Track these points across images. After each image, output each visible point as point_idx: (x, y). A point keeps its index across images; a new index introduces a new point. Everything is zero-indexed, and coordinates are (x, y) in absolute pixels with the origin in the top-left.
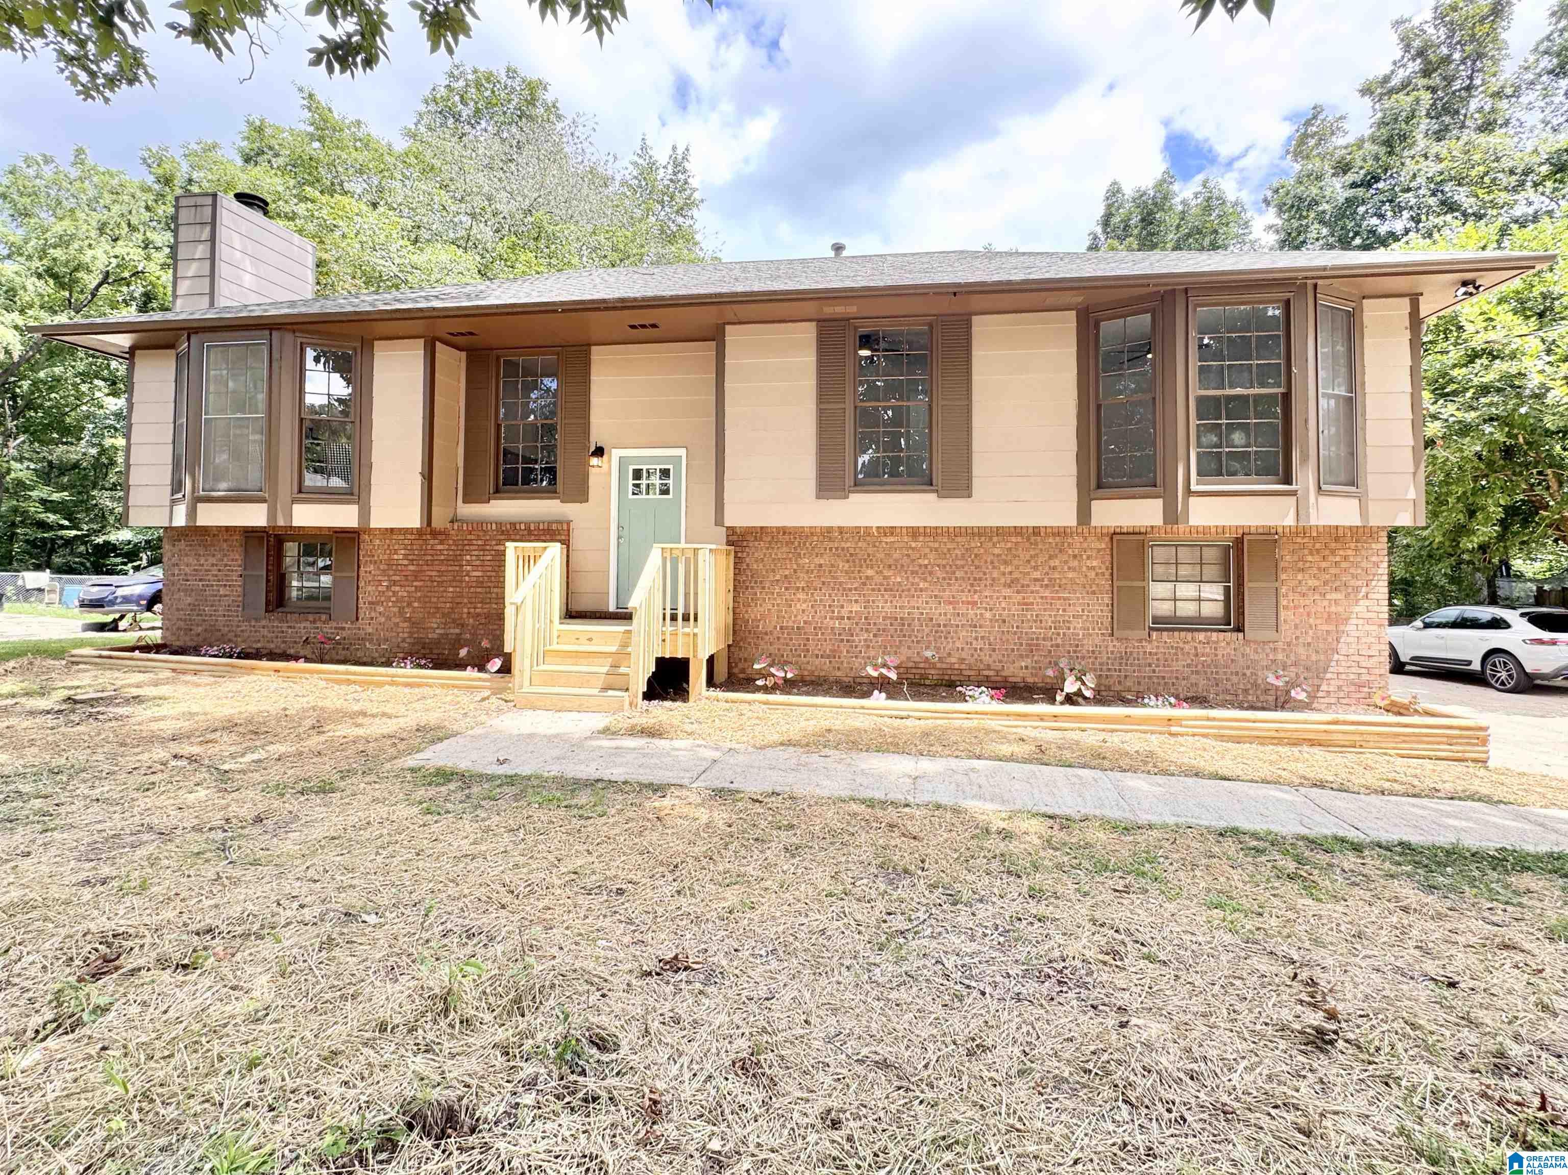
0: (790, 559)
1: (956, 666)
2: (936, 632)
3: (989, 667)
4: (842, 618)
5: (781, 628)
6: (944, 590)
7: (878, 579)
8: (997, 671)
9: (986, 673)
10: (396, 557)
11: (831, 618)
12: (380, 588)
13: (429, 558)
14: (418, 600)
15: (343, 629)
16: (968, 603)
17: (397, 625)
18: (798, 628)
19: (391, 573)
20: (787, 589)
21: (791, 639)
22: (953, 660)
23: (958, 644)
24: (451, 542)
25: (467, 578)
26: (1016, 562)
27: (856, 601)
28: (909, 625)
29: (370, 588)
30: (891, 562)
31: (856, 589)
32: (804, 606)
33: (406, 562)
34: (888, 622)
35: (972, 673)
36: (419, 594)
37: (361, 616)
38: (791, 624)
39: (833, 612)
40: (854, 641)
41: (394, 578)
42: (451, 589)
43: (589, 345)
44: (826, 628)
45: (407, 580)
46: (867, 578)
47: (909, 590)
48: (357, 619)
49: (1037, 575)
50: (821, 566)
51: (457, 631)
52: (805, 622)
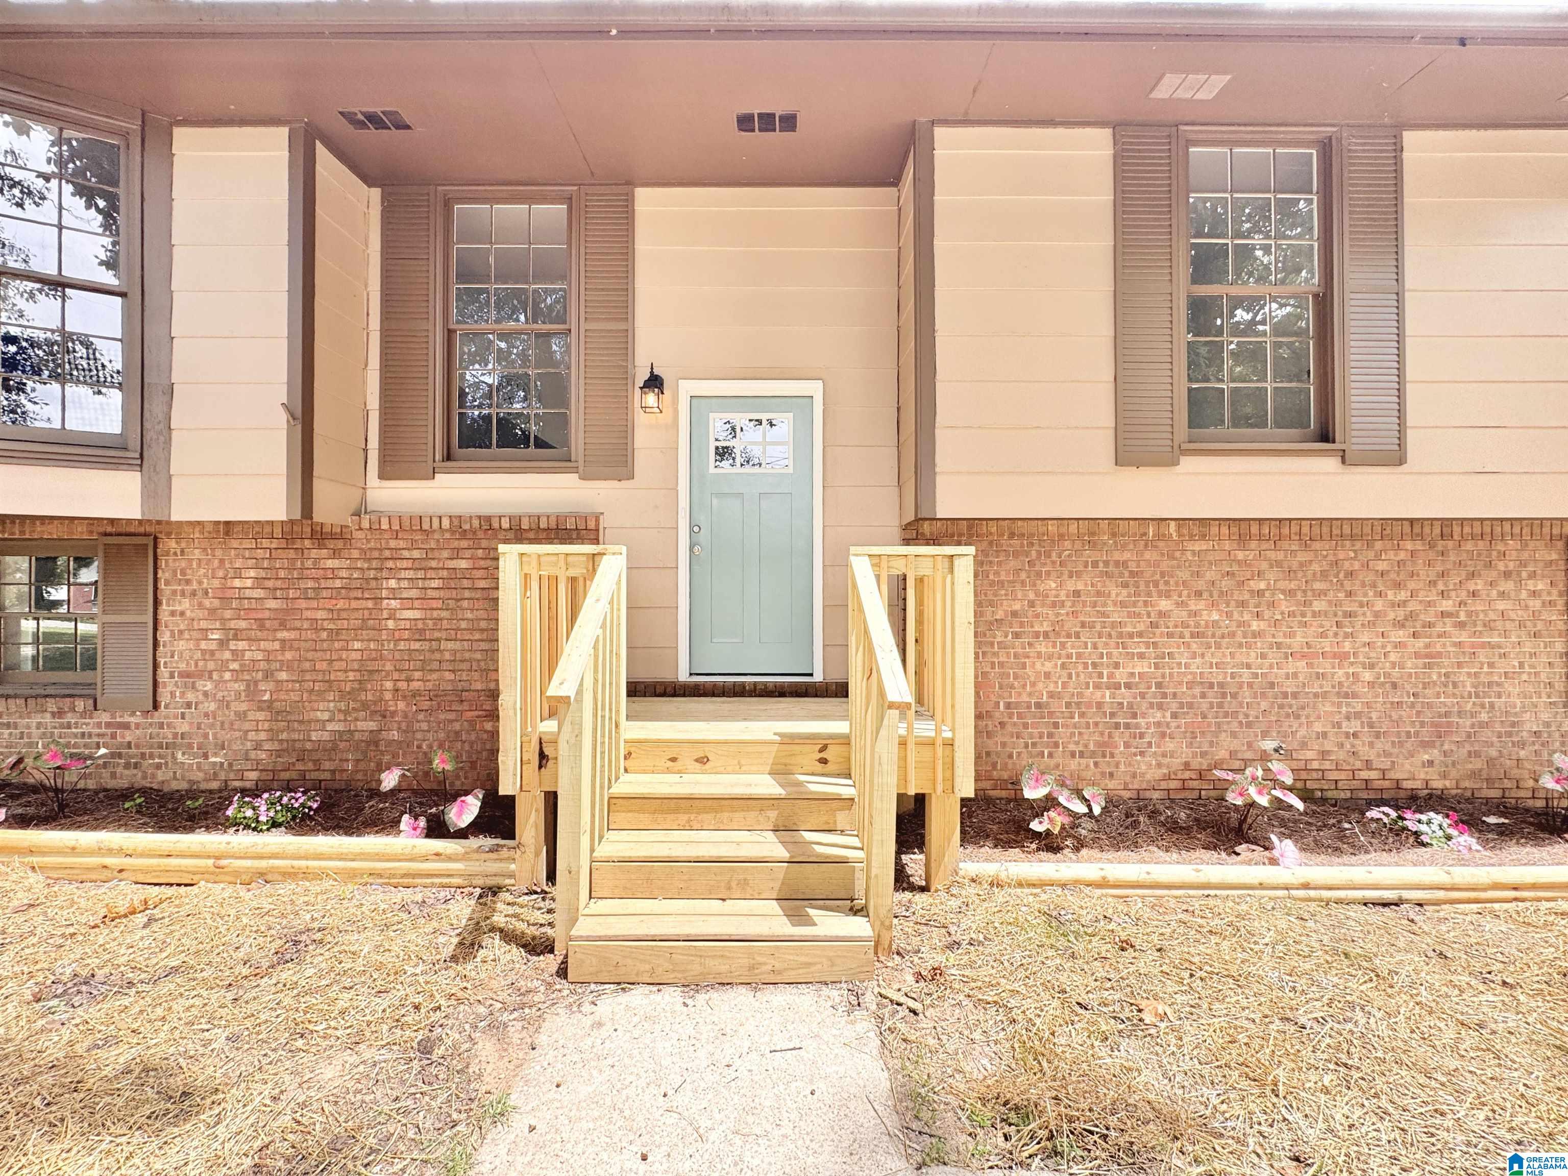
0: (1023, 583)
1: (1315, 765)
2: (1281, 707)
3: (1368, 765)
4: (1117, 686)
5: (1008, 706)
6: (1292, 635)
7: (1180, 615)
8: (1384, 771)
9: (1365, 775)
10: (237, 583)
11: (1097, 686)
12: (203, 645)
13: (310, 584)
14: (288, 666)
15: (126, 726)
16: (1335, 656)
17: (242, 716)
18: (1038, 705)
19: (228, 614)
20: (1017, 635)
21: (1026, 726)
22: (1310, 755)
23: (1318, 727)
24: (355, 554)
25: (391, 624)
26: (1412, 585)
27: (1141, 656)
28: (1234, 696)
29: (181, 645)
30: (1201, 585)
31: (1140, 634)
32: (1048, 666)
33: (260, 593)
34: (1197, 691)
35: (1342, 775)
36: (289, 655)
37: (164, 698)
38: (1025, 698)
39: (1100, 675)
40: (1137, 726)
41: (232, 624)
42: (357, 645)
43: (631, 183)
44: (1089, 705)
45: (262, 628)
46: (1162, 614)
47: (1232, 635)
48: (156, 706)
49: (1447, 605)
50: (1077, 593)
51: (372, 725)
52: (1051, 695)
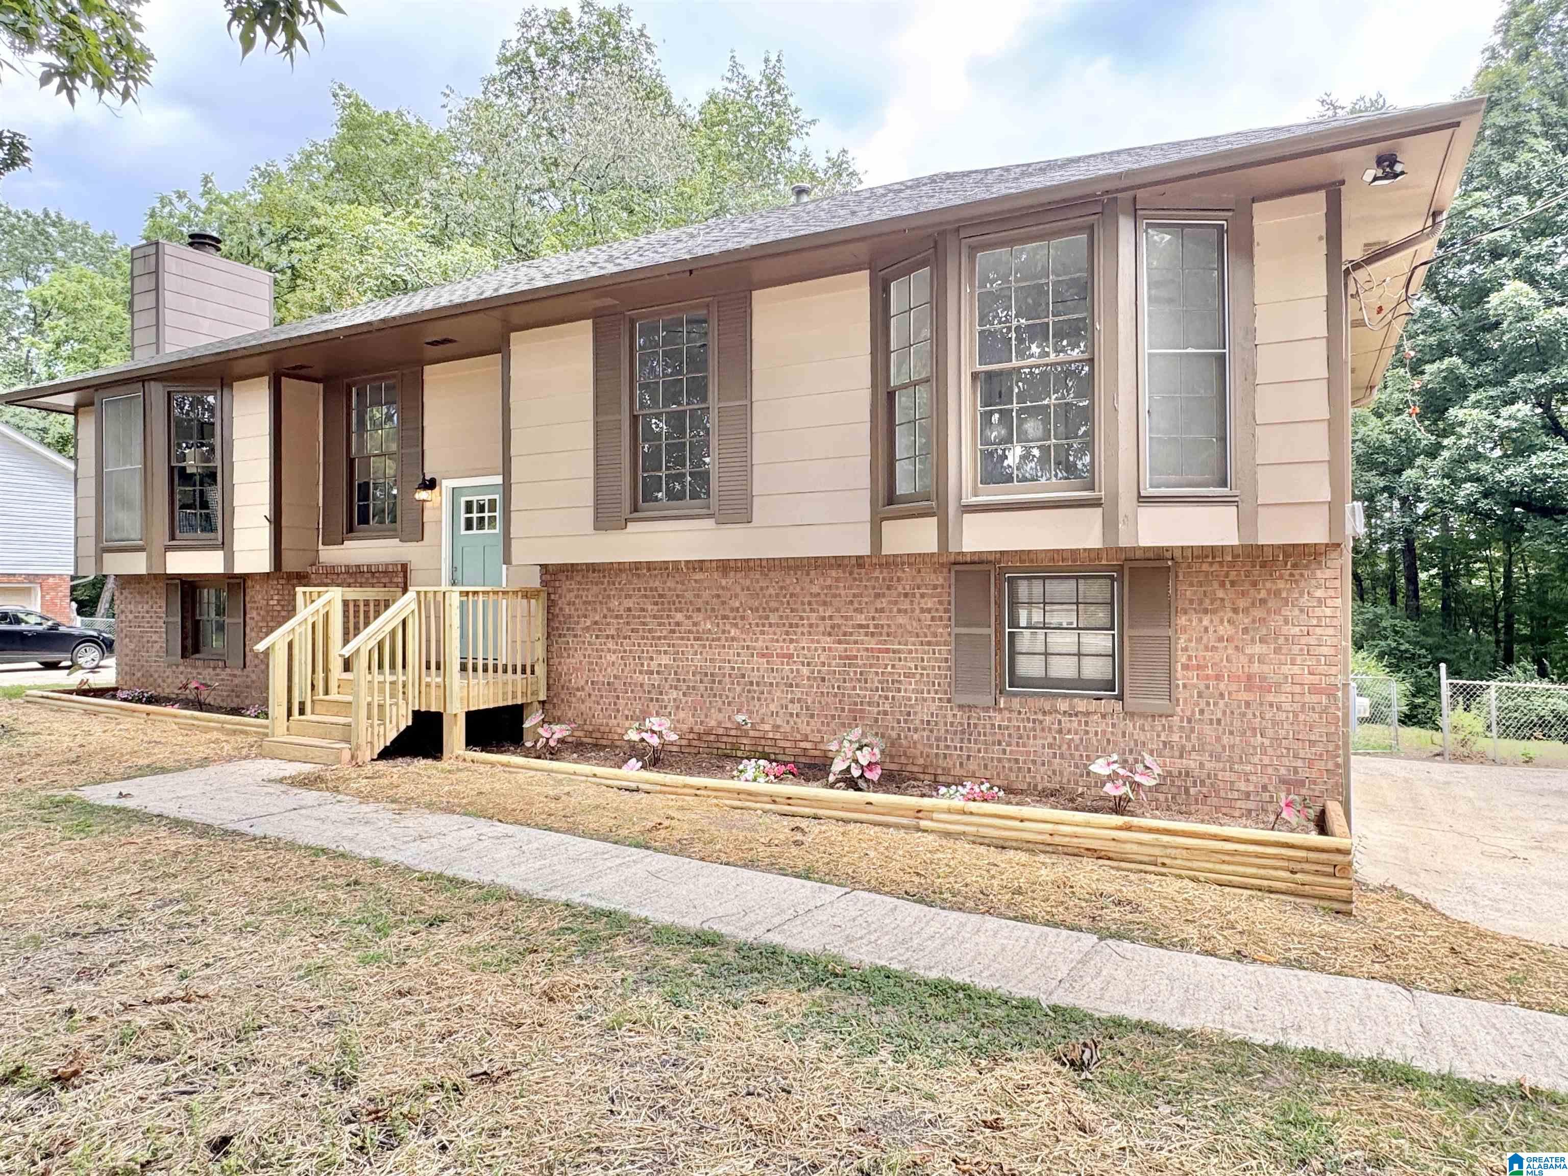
0: (601, 603)
1: (771, 735)
2: (749, 691)
3: (806, 739)
4: (652, 673)
5: (592, 683)
6: (757, 640)
7: (687, 625)
8: (816, 743)
9: (803, 745)
10: (271, 602)
11: (641, 672)
12: (261, 635)
15: (235, 676)
16: (784, 656)
18: (609, 684)
19: (269, 619)
20: (597, 637)
21: (602, 696)
22: (767, 727)
23: (773, 707)
26: (836, 602)
27: (666, 652)
28: (720, 682)
29: (253, 635)
30: (699, 603)
31: (665, 638)
32: (614, 657)
33: (279, 608)
34: (698, 678)
35: (788, 744)
37: (248, 664)
38: (601, 679)
39: (642, 665)
40: (663, 700)
41: (271, 624)
43: (421, 365)
44: (635, 684)
46: (678, 624)
47: (719, 639)
48: (245, 666)
49: (861, 619)
50: (629, 609)
52: (615, 677)
